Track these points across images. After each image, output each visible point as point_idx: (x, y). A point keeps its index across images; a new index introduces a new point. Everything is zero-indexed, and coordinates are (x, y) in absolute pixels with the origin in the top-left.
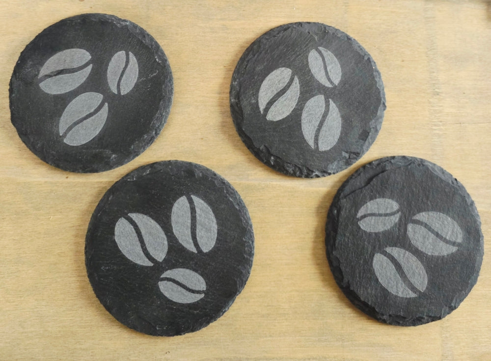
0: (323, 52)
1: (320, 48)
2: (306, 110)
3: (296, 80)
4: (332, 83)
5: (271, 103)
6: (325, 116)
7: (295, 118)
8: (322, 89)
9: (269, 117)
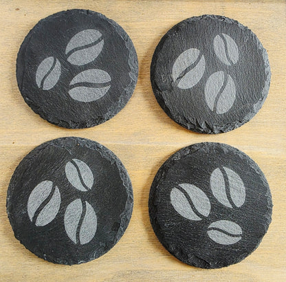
0: (76, 162)
1: (74, 160)
2: (67, 212)
3: (57, 189)
4: (86, 188)
5: (38, 212)
6: (83, 215)
7: (59, 221)
8: (78, 194)
9: (39, 223)
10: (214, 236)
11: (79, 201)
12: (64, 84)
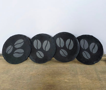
10: (37, 54)
11: (62, 47)
12: (13, 52)
